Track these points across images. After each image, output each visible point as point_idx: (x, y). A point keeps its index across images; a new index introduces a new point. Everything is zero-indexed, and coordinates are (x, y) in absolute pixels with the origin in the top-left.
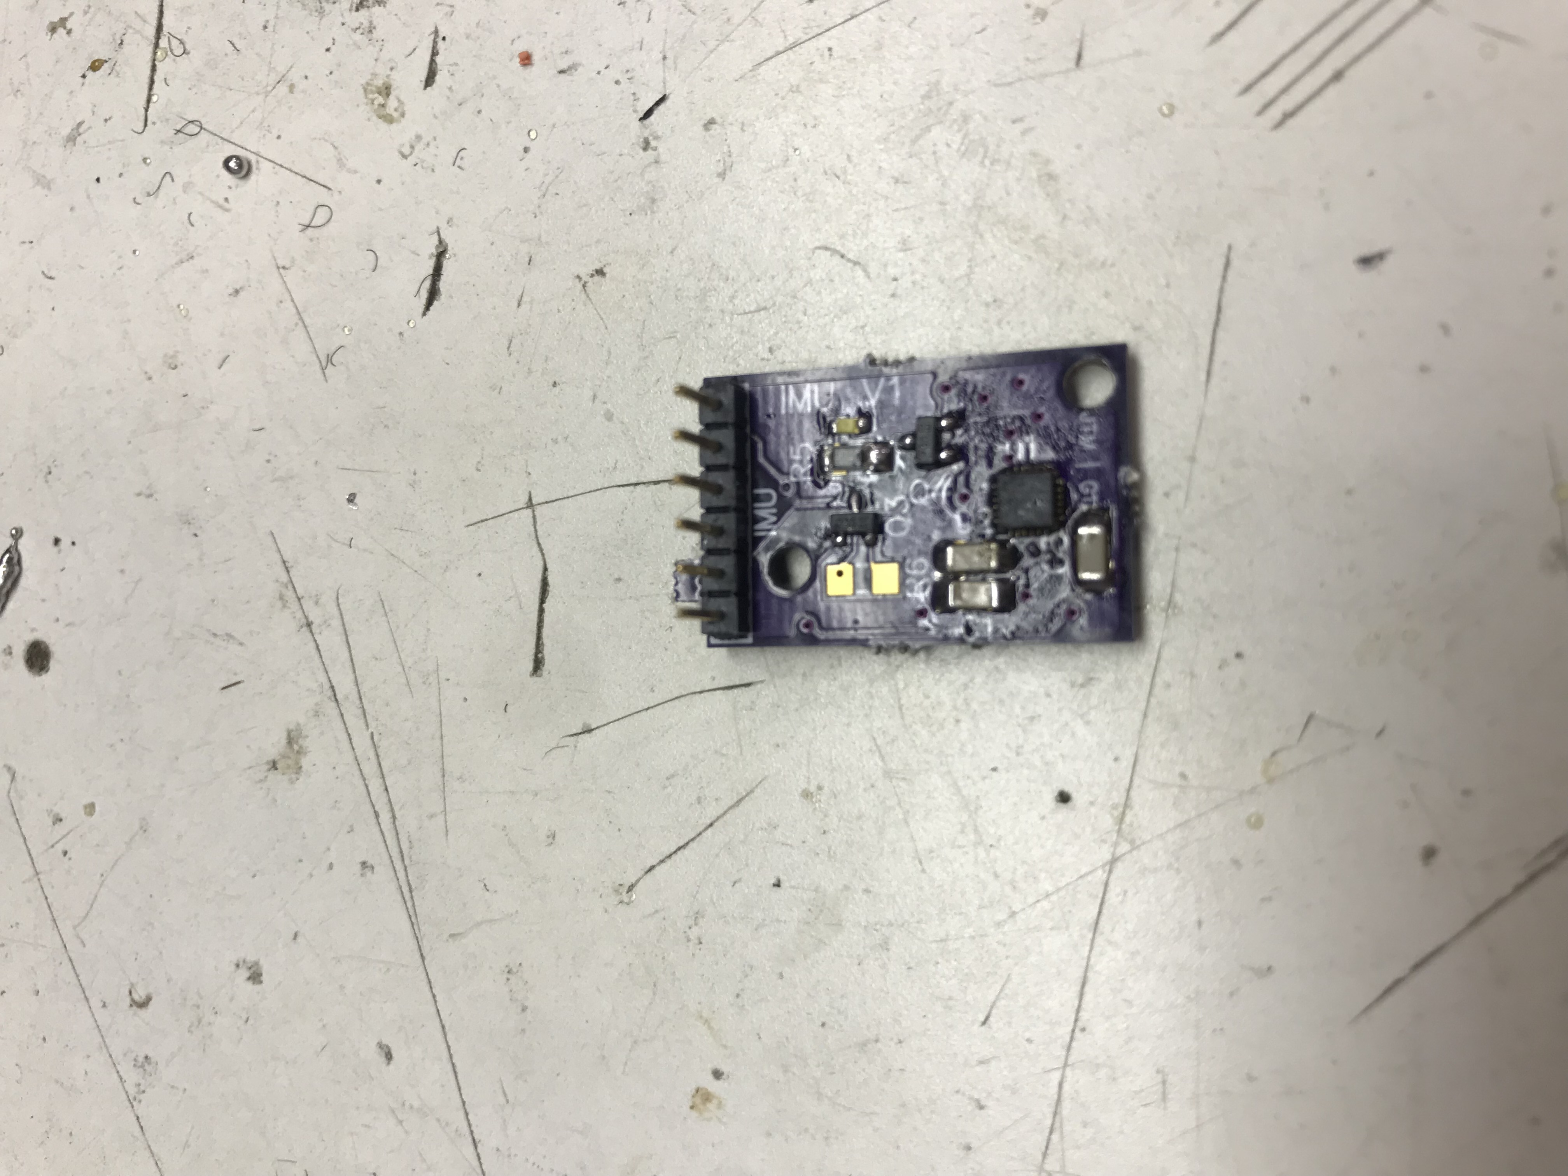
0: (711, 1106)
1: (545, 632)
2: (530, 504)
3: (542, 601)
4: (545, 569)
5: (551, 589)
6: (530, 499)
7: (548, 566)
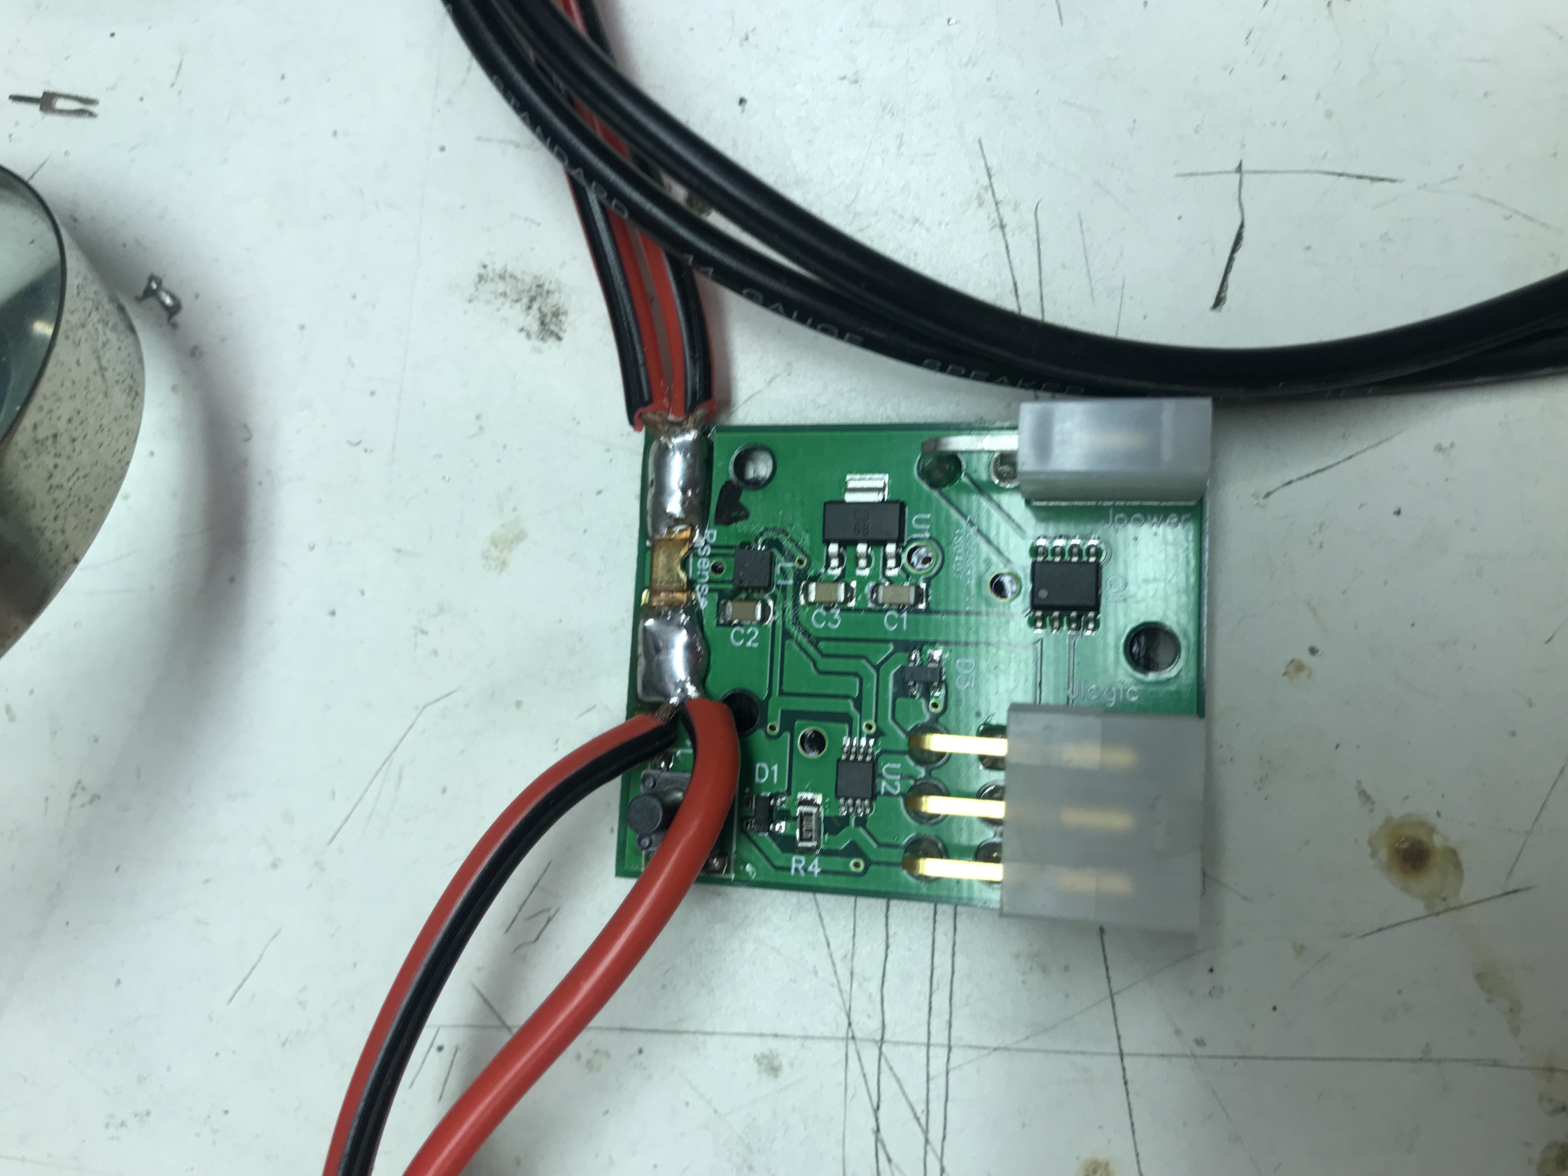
0: (1303, 676)
1: (1231, 277)
2: (1239, 169)
3: (1234, 249)
4: (1242, 226)
5: (1245, 243)
6: (1240, 166)
7: (1246, 223)
